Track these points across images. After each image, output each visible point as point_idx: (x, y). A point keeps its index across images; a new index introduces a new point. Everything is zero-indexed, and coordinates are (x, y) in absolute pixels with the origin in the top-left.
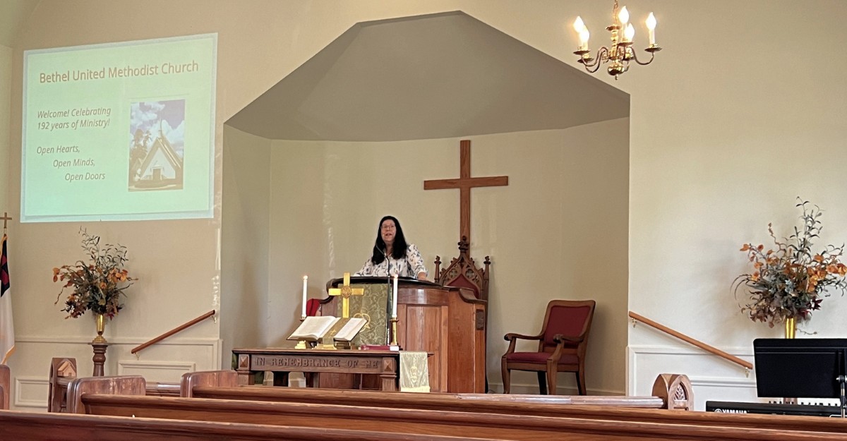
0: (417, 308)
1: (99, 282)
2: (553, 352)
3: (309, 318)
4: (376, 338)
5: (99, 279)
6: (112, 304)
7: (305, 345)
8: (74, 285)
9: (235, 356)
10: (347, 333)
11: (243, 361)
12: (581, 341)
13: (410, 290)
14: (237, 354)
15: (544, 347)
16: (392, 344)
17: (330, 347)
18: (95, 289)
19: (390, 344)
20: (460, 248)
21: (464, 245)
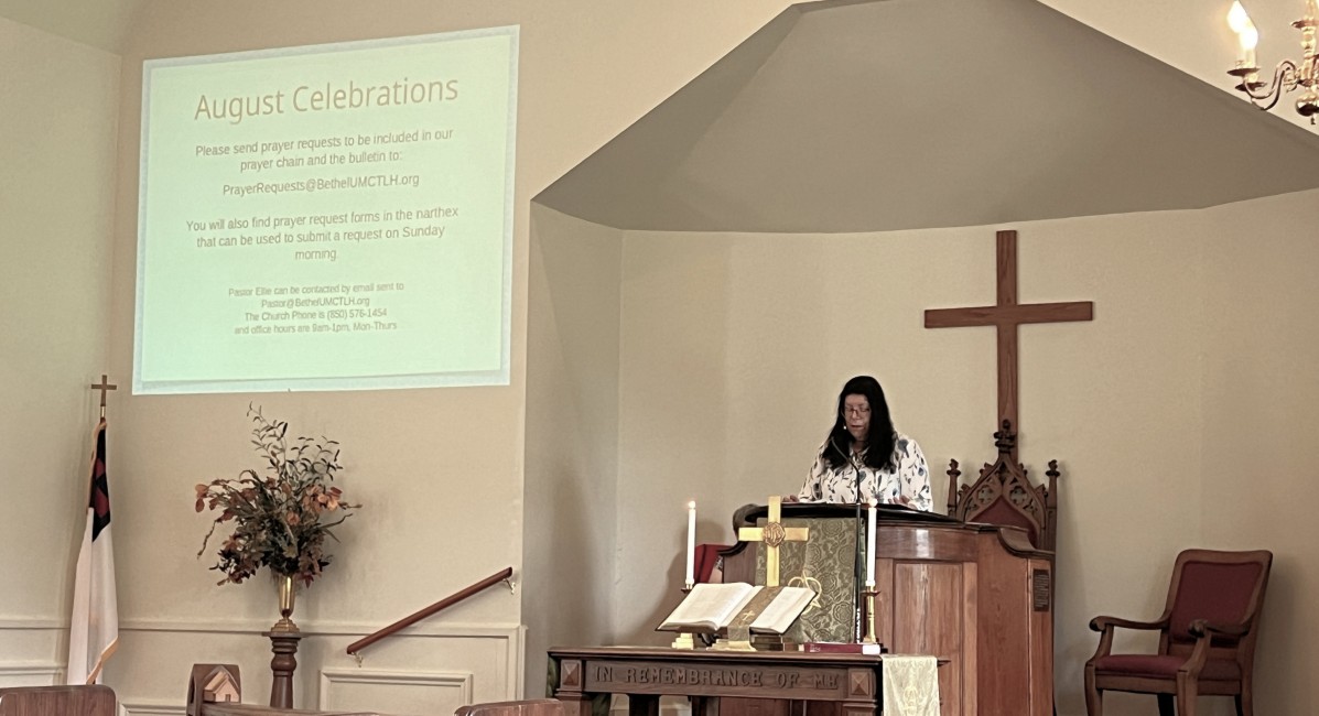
0: (915, 567)
1: (285, 511)
2: (1186, 657)
3: (699, 586)
4: (833, 627)
5: (284, 506)
6: (310, 555)
7: (691, 640)
8: (235, 517)
9: (553, 663)
10: (776, 618)
11: (569, 673)
12: (1246, 633)
13: (900, 531)
14: (557, 658)
15: (1170, 643)
16: (865, 639)
17: (744, 646)
18: (277, 527)
19: (861, 640)
20: (997, 444)
21: (1007, 438)
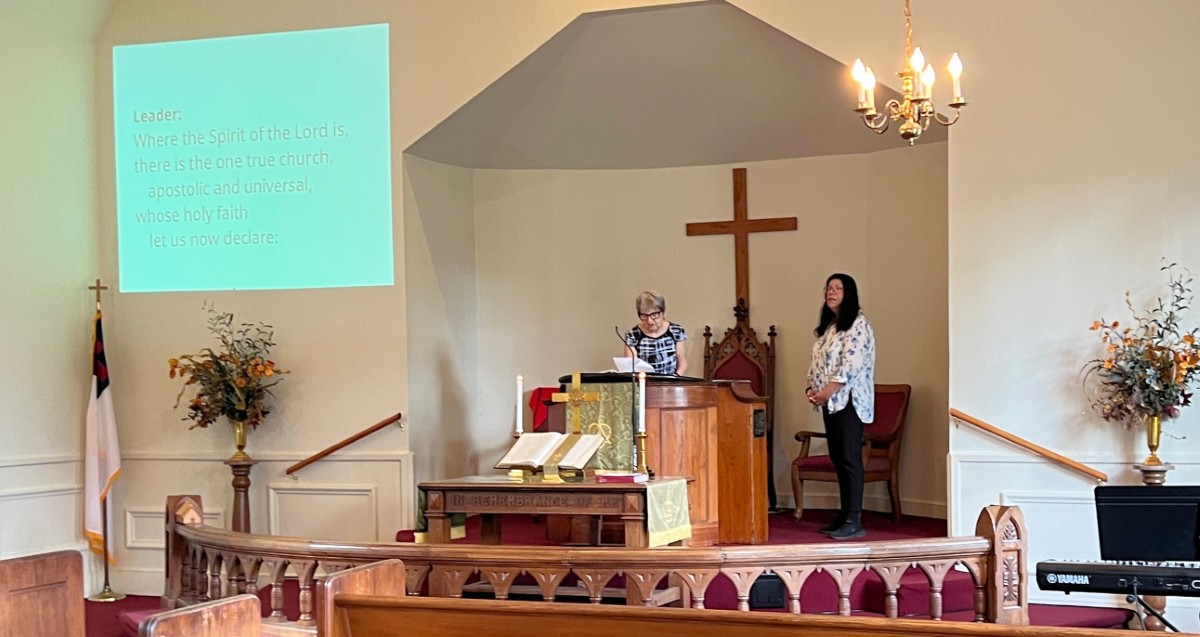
0: (675, 412)
1: (235, 377)
3: (526, 434)
4: (619, 457)
5: (235, 373)
6: (255, 407)
7: (521, 476)
8: (199, 382)
9: (422, 494)
10: (577, 458)
11: (434, 501)
12: (894, 440)
13: (665, 389)
14: (425, 491)
18: (229, 389)
20: (736, 315)
21: (742, 311)
